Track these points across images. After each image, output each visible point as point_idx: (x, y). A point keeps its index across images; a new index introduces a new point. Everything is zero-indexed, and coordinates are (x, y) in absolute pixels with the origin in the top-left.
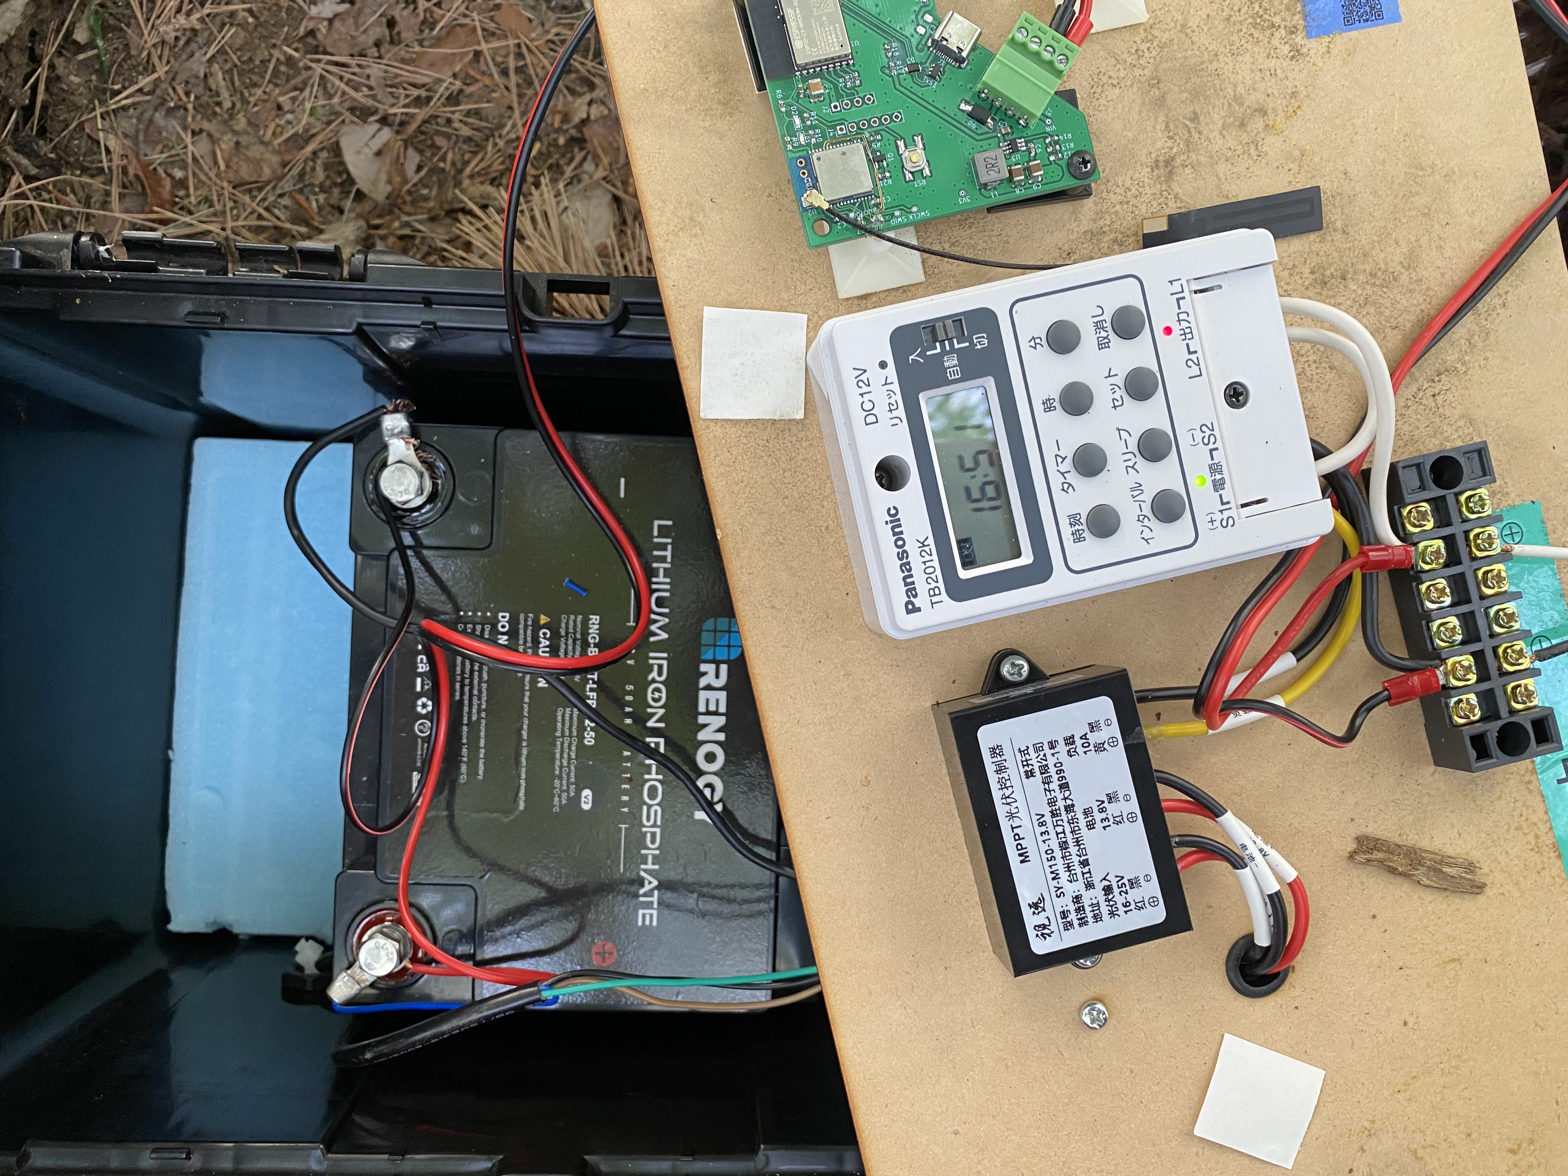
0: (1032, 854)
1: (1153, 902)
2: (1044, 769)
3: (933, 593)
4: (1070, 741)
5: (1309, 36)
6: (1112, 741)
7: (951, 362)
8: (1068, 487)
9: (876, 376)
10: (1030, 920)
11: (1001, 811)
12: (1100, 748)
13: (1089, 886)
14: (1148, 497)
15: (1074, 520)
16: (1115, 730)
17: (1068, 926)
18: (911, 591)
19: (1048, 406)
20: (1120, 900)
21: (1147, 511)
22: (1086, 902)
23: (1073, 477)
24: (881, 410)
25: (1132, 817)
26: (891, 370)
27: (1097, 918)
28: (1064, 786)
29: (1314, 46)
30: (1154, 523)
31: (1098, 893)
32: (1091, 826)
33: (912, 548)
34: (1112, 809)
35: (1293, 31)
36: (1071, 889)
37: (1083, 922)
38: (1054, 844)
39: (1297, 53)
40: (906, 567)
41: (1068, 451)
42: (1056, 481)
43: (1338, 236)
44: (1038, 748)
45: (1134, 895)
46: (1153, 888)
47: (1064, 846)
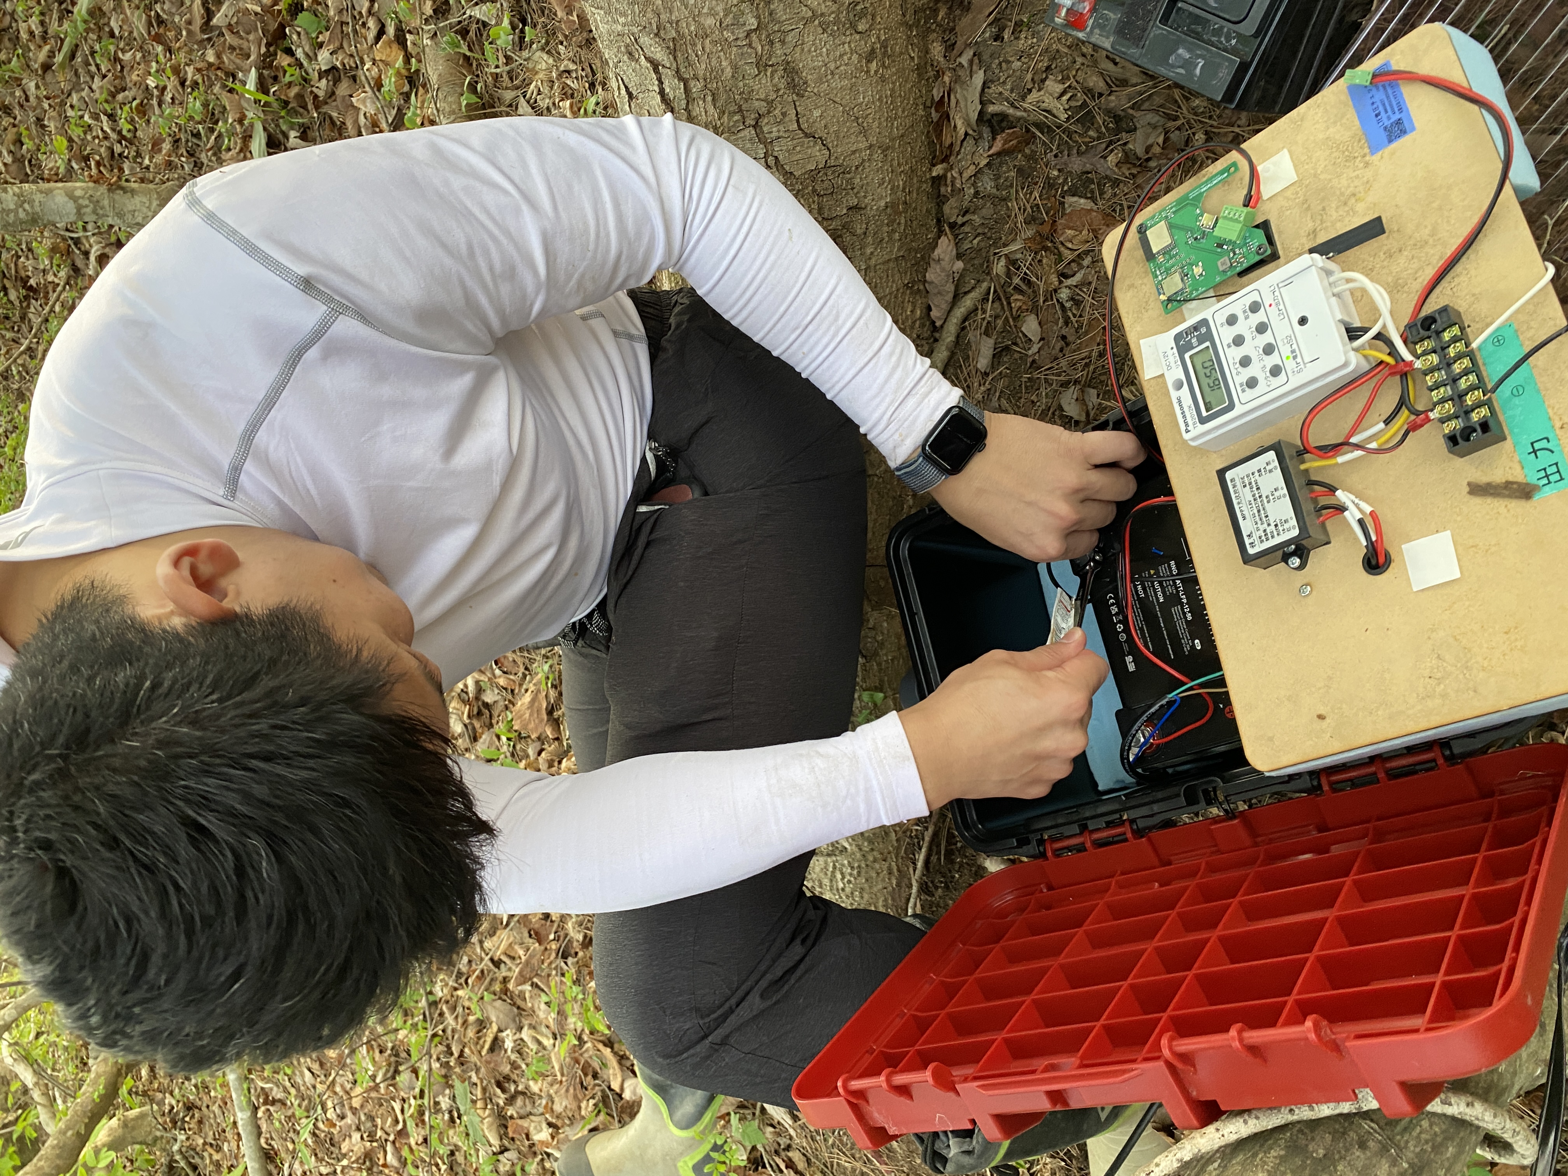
0: (1247, 516)
1: (1294, 527)
2: (1250, 483)
3: (1194, 424)
4: (1259, 471)
5: (1372, 154)
6: (1275, 468)
7: (1194, 340)
8: (1238, 373)
9: (1170, 352)
10: (1247, 541)
11: (1235, 502)
12: (1271, 471)
13: (1269, 525)
14: (1268, 369)
15: (1241, 385)
16: (1276, 463)
17: (1262, 541)
18: (1187, 425)
19: (1229, 346)
20: (1281, 529)
21: (1268, 374)
22: (1268, 531)
23: (1240, 369)
24: (1172, 364)
25: (1284, 496)
26: (1175, 350)
27: (1273, 537)
28: (1258, 489)
29: (1376, 158)
30: (1271, 378)
31: (1273, 527)
32: (1268, 502)
33: (1186, 409)
34: (1277, 494)
35: (1364, 156)
36: (1262, 528)
37: (1267, 539)
38: (1255, 511)
39: (1367, 165)
40: (1184, 417)
41: (1237, 360)
42: (1234, 372)
43: (1395, 235)
44: (1248, 476)
45: (1286, 526)
46: (1294, 522)
47: (1259, 511)
